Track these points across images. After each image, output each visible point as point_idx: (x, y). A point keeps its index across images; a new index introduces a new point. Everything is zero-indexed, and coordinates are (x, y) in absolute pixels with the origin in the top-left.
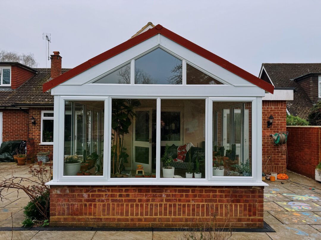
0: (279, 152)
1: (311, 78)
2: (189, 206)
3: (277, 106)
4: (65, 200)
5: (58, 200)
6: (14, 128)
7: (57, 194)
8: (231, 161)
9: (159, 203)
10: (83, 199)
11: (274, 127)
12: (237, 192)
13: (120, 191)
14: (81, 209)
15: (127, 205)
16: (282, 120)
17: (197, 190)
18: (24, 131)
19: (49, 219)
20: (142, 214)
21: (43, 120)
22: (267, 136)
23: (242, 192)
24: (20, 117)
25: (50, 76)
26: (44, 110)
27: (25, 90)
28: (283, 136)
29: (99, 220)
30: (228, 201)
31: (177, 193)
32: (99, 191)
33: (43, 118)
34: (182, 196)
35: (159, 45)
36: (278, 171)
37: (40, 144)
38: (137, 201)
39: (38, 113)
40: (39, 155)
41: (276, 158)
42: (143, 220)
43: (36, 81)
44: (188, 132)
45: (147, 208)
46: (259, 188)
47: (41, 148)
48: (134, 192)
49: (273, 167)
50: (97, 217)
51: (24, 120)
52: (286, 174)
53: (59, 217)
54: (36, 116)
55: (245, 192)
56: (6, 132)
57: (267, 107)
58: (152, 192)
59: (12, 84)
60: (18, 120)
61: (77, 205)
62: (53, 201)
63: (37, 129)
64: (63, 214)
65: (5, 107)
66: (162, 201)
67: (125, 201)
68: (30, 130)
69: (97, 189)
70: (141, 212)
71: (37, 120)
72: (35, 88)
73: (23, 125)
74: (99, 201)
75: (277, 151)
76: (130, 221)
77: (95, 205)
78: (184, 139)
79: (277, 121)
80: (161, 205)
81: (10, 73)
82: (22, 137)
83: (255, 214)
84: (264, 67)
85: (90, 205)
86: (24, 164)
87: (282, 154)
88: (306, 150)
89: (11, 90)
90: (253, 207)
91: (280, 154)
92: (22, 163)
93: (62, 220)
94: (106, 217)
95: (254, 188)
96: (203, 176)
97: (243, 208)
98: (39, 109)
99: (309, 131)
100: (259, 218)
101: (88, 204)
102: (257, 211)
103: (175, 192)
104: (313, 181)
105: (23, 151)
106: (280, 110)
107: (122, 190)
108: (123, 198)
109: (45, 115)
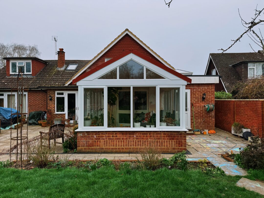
0: (210, 116)
1: (243, 65)
2: (148, 141)
3: (209, 87)
4: (85, 139)
5: (81, 139)
6: (36, 103)
7: (81, 136)
8: (172, 120)
9: (132, 140)
10: (94, 138)
11: (207, 101)
12: (172, 134)
13: (112, 134)
14: (93, 144)
15: (116, 141)
16: (212, 96)
17: (152, 133)
18: (43, 105)
19: (76, 149)
20: (124, 146)
21: (57, 97)
22: (202, 106)
23: (175, 134)
24: (40, 95)
25: (57, 66)
26: (57, 91)
27: (41, 77)
28: (212, 106)
29: (102, 149)
30: (168, 139)
31: (142, 135)
32: (102, 134)
33: (57, 96)
34: (144, 136)
35: (132, 59)
36: (209, 128)
37: (55, 113)
38: (121, 139)
39: (53, 93)
40: (55, 120)
41: (208, 120)
42: (125, 149)
43: (47, 70)
44: (152, 104)
45: (126, 142)
46: (184, 132)
47: (56, 116)
48: (120, 135)
49: (206, 126)
50: (101, 147)
51: (42, 97)
52: (214, 130)
53: (82, 147)
54: (52, 95)
55: (177, 134)
56: (31, 106)
57: (202, 87)
58: (129, 135)
59: (32, 72)
60: (39, 97)
61: (91, 141)
62: (78, 139)
63: (53, 103)
64: (84, 146)
65: (30, 88)
66: (134, 139)
67: (115, 139)
68: (48, 104)
69: (101, 133)
70: (123, 145)
71: (53, 97)
72: (48, 75)
73: (42, 101)
74: (102, 139)
75: (209, 116)
76: (118, 149)
77: (100, 141)
78: (149, 109)
79: (208, 97)
80: (133, 141)
81: (30, 64)
82: (41, 109)
83: (182, 146)
84: (211, 56)
85: (98, 141)
86: (46, 127)
87: (212, 118)
88: (229, 115)
89: (31, 77)
90: (181, 142)
91: (211, 117)
92: (45, 125)
93: (83, 149)
94: (105, 147)
95: (181, 133)
96: (155, 127)
97: (176, 143)
98: (54, 90)
99: (230, 103)
100: (184, 148)
101: (96, 141)
102: (183, 144)
103: (141, 135)
104: (231, 135)
105: (43, 119)
106: (210, 90)
107: (114, 134)
108: (114, 138)
109: (58, 94)
